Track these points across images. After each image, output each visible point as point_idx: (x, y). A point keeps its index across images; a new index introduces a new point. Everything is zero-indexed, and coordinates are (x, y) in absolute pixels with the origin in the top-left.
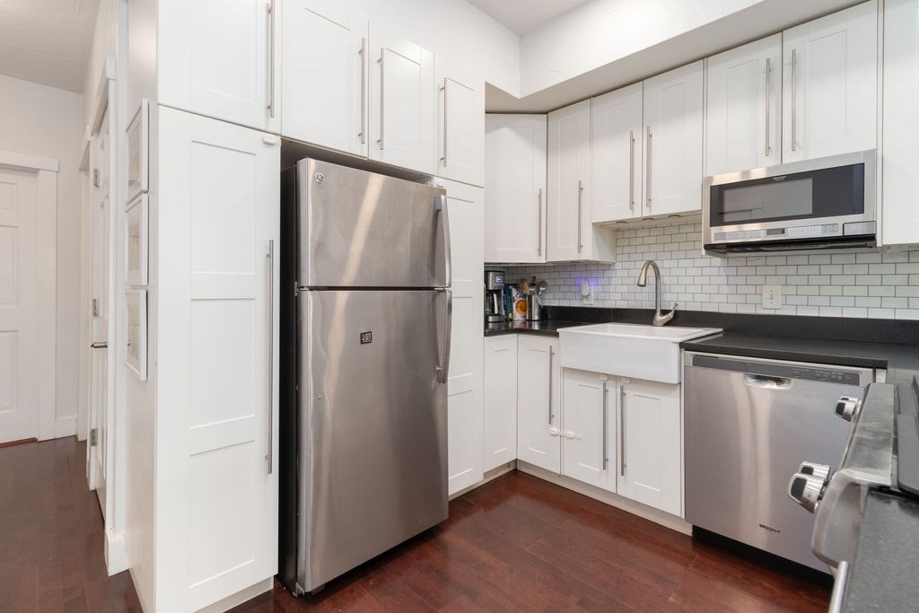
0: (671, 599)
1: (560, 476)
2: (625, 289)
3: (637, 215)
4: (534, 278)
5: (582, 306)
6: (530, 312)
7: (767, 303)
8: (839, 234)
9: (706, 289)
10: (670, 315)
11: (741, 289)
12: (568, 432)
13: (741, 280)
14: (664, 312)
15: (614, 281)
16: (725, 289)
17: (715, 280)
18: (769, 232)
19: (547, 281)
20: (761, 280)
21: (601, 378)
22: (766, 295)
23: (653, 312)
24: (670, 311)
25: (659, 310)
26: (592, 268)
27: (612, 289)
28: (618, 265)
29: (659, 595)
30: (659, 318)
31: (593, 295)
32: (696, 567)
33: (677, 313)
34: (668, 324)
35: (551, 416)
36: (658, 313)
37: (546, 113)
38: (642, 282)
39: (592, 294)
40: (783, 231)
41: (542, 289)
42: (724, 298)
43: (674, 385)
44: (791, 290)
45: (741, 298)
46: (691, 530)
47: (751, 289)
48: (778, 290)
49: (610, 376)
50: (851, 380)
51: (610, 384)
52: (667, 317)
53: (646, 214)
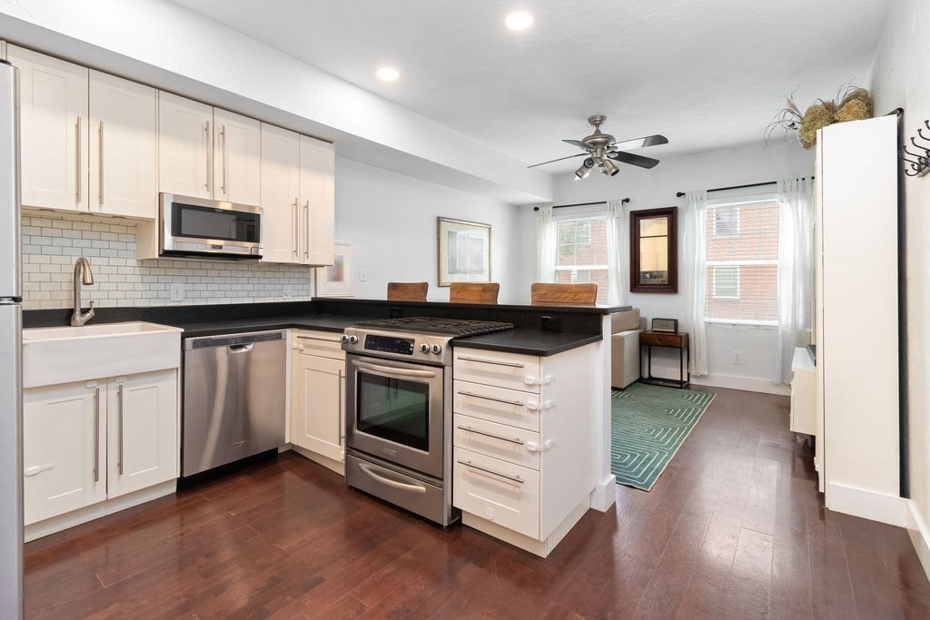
7: (174, 299)
8: (248, 253)
9: (121, 286)
10: (91, 313)
11: (154, 287)
12: (30, 469)
13: (154, 279)
14: (84, 311)
16: (140, 287)
17: (130, 278)
18: (214, 247)
20: (169, 279)
22: (173, 290)
23: (71, 312)
24: (89, 309)
25: (78, 309)
30: (78, 318)
33: (96, 310)
34: (88, 323)
36: (78, 312)
40: (221, 247)
42: (138, 294)
43: (173, 369)
44: (190, 287)
45: (154, 294)
46: (175, 488)
47: (161, 286)
48: (181, 287)
49: (100, 381)
50: (279, 337)
51: (102, 387)
52: (88, 316)
53: (94, 209)
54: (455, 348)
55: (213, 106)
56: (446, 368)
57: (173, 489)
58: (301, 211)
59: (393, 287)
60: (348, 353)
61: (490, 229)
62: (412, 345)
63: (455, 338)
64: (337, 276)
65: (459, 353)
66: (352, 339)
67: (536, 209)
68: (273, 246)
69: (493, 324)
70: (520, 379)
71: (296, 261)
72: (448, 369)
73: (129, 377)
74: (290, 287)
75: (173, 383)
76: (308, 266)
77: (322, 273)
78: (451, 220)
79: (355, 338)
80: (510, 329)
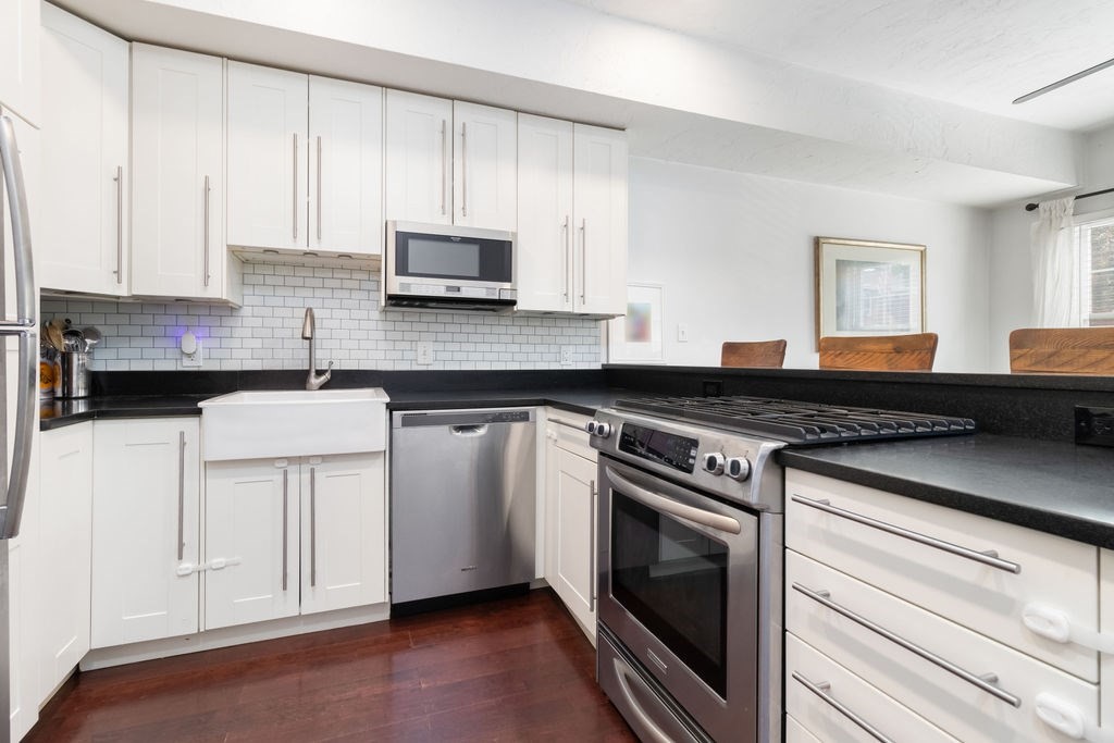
0: (423, 686)
1: (199, 635)
2: (257, 343)
3: (301, 246)
4: (68, 321)
5: (180, 369)
6: (67, 383)
7: (421, 361)
8: (496, 297)
10: (328, 376)
11: (399, 345)
12: (215, 561)
13: (399, 335)
14: (320, 373)
15: (238, 332)
16: (383, 345)
17: (373, 335)
18: (449, 288)
19: (99, 328)
20: (415, 336)
21: (277, 465)
22: (421, 350)
23: (307, 373)
24: (326, 371)
25: (313, 370)
26: (202, 312)
27: (236, 343)
28: (246, 311)
29: (413, 691)
30: (315, 381)
31: (199, 353)
32: (416, 643)
33: (334, 373)
34: (323, 387)
35: (181, 545)
36: (313, 374)
37: (129, 40)
38: (308, 334)
39: (201, 350)
40: (459, 289)
41: (89, 341)
42: (381, 355)
43: (379, 452)
44: (440, 346)
45: (398, 355)
46: (389, 612)
47: (407, 345)
48: (430, 347)
49: (290, 460)
50: (524, 417)
51: (293, 469)
52: (323, 379)
53: (314, 247)
54: (789, 472)
55: (453, 99)
56: (767, 518)
57: (385, 615)
58: (574, 234)
59: (730, 349)
60: (601, 454)
61: (923, 254)
62: (693, 453)
63: (791, 446)
64: (640, 331)
65: (801, 485)
66: (601, 428)
67: (1031, 207)
68: (533, 287)
69: (910, 418)
70: (1006, 607)
71: (567, 308)
72: (771, 522)
73: (325, 458)
74: (571, 349)
75: (376, 473)
76: (597, 318)
77: (618, 328)
78: (842, 241)
79: (606, 427)
80: (965, 434)
